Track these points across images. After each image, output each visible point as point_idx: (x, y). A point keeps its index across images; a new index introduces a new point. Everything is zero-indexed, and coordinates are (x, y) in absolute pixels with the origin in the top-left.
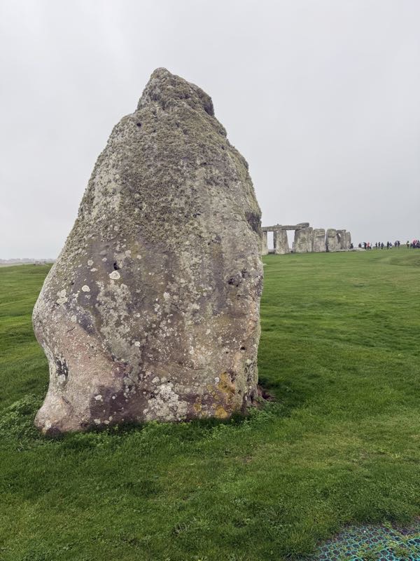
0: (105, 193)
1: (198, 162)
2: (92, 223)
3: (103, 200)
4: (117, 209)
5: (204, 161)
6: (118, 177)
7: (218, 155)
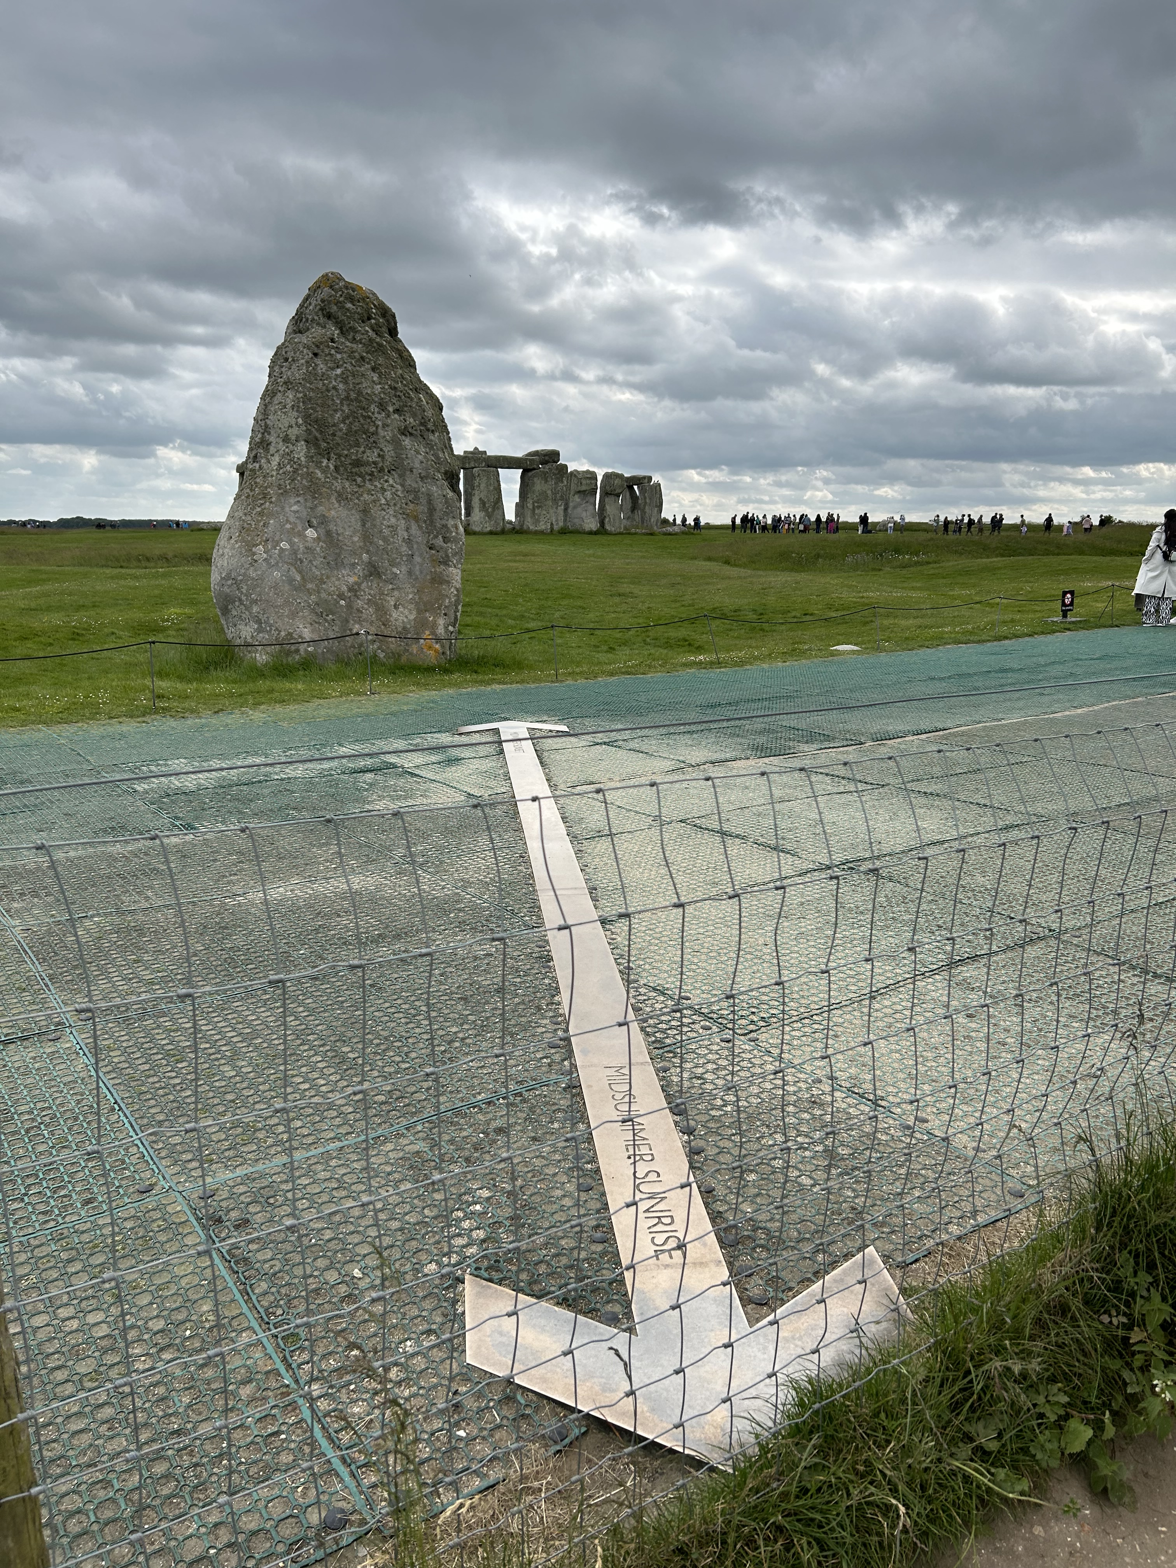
0: (286, 440)
1: (391, 409)
2: (274, 473)
3: (282, 447)
4: (303, 459)
5: (397, 407)
6: (300, 421)
7: (412, 399)
